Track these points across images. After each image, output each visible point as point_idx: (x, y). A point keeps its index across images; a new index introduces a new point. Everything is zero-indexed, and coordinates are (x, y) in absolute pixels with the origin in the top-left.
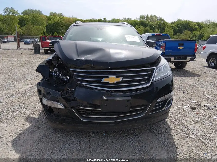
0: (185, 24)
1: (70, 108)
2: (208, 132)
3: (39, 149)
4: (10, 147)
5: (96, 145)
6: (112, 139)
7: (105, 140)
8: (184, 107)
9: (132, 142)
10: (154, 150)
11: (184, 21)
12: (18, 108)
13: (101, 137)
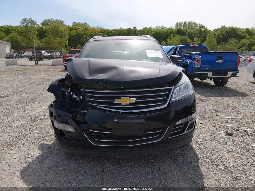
0: (231, 31)
1: (81, 131)
2: (242, 162)
3: (48, 179)
4: (17, 177)
5: (110, 176)
6: (128, 169)
7: (121, 171)
8: (219, 133)
9: (150, 174)
10: (175, 182)
11: (230, 28)
12: (29, 134)
13: (117, 167)
